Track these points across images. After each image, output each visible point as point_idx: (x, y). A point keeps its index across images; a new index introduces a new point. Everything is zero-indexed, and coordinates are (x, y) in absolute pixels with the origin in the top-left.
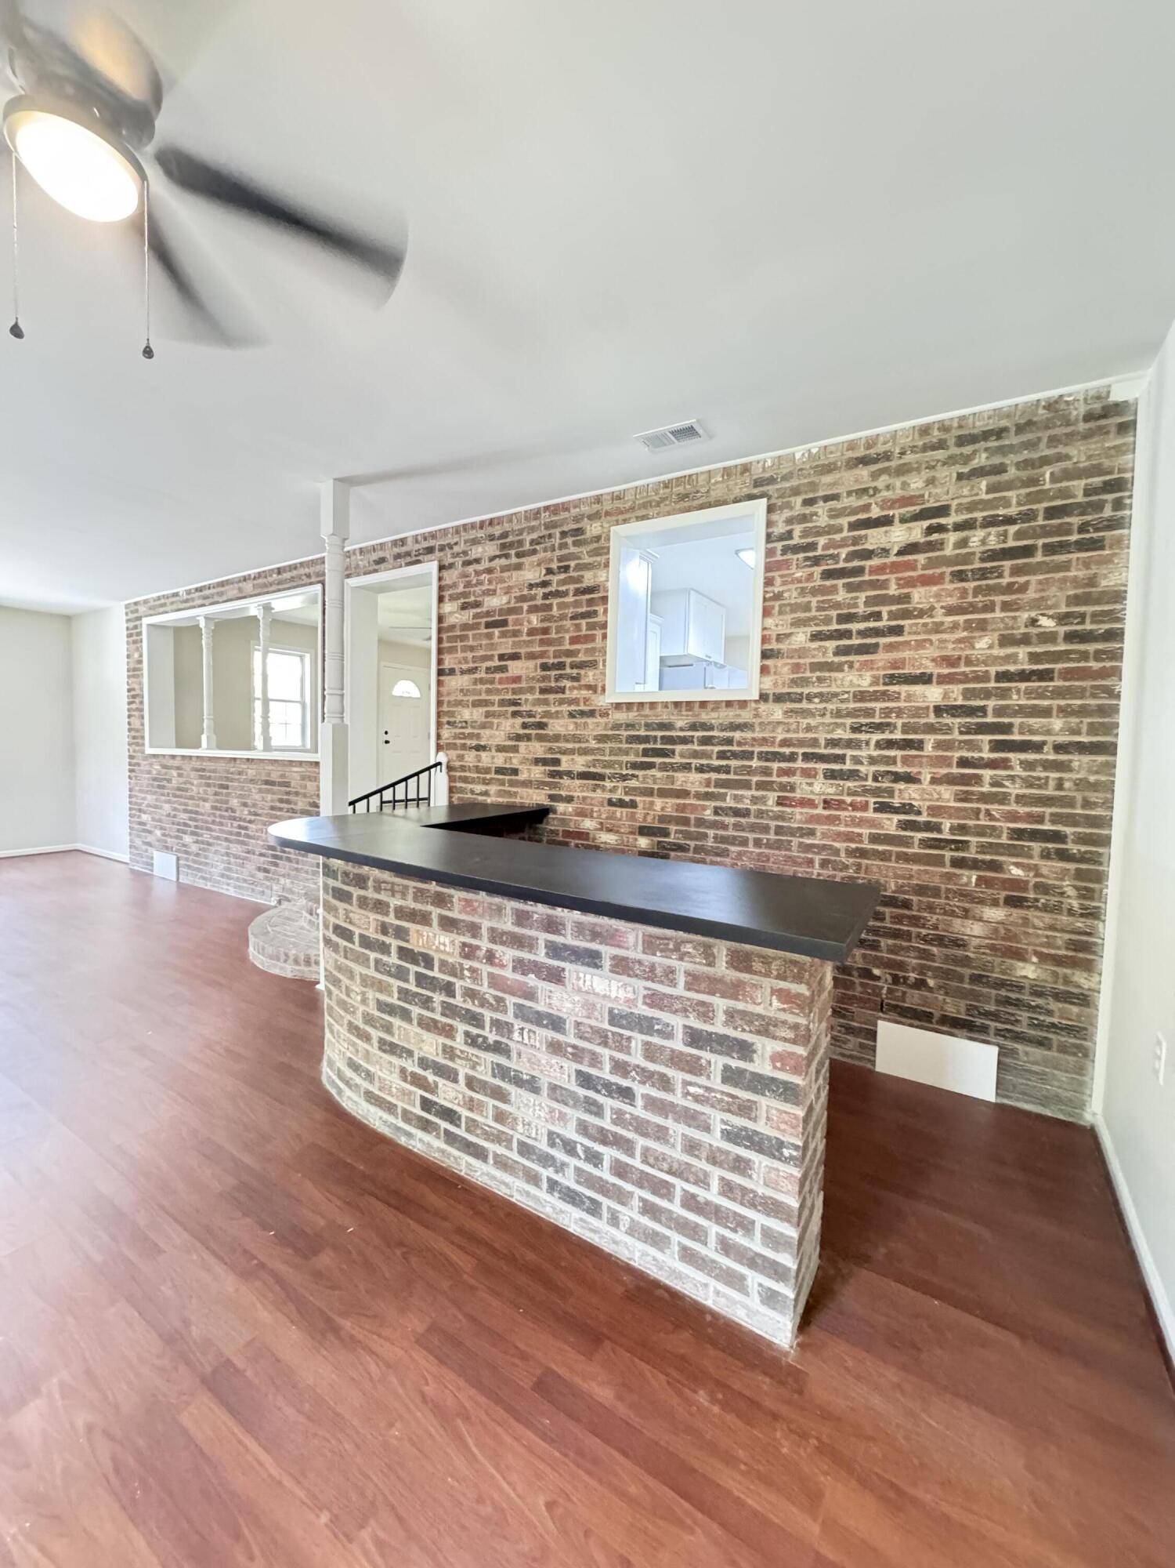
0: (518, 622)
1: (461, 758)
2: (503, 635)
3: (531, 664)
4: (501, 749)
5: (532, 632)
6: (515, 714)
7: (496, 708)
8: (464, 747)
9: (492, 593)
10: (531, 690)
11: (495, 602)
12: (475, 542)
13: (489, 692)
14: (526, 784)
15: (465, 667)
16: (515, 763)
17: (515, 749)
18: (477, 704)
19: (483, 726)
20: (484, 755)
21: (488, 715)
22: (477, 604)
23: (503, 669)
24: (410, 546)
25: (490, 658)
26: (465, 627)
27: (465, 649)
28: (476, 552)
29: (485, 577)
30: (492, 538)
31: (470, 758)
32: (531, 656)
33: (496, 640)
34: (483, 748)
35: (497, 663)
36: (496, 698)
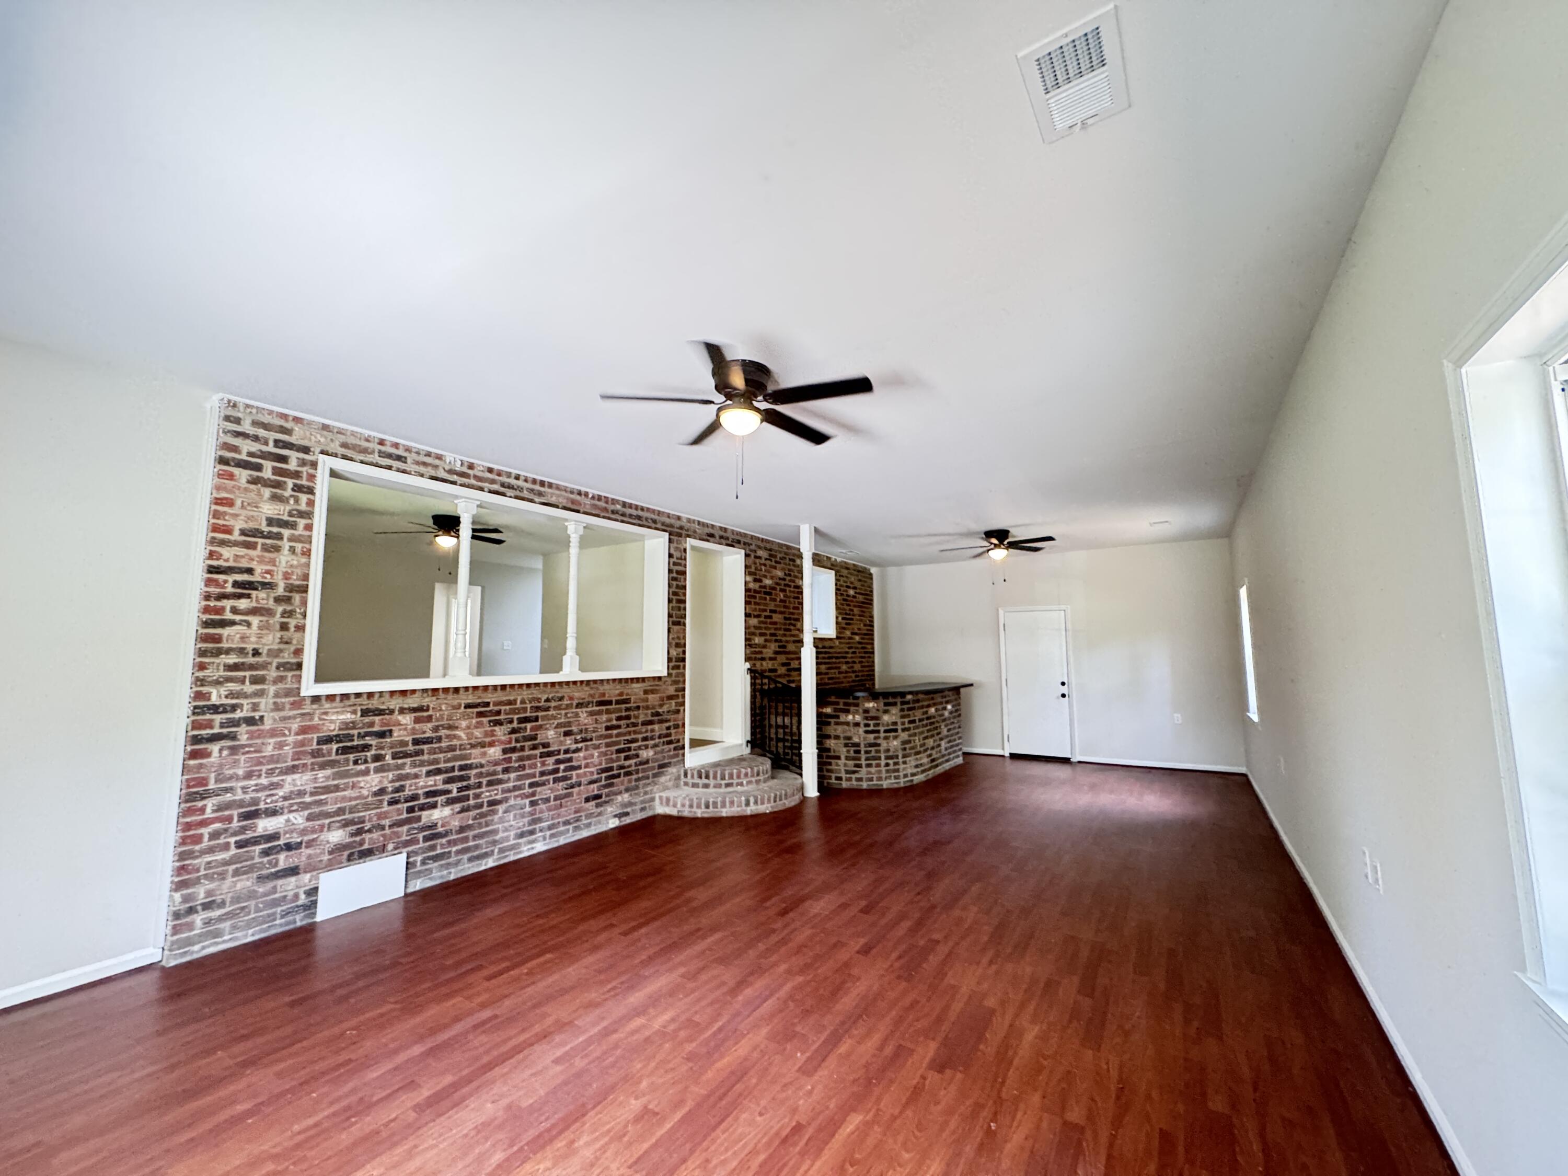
0: (776, 595)
1: (754, 665)
2: (771, 600)
3: (780, 616)
4: (771, 659)
5: (781, 601)
6: (776, 641)
7: (768, 637)
8: (755, 659)
9: (765, 576)
10: (780, 629)
11: (768, 582)
12: (759, 547)
13: (766, 628)
14: (780, 676)
15: (756, 613)
16: (776, 666)
17: (775, 659)
18: (761, 635)
19: (764, 647)
20: (764, 663)
21: (766, 641)
22: (760, 581)
23: (770, 617)
24: (729, 535)
25: (765, 610)
26: (755, 591)
27: (756, 603)
28: (760, 553)
29: (763, 568)
30: (766, 549)
31: (758, 664)
32: (781, 613)
33: (768, 601)
34: (763, 659)
35: (768, 614)
36: (768, 632)
